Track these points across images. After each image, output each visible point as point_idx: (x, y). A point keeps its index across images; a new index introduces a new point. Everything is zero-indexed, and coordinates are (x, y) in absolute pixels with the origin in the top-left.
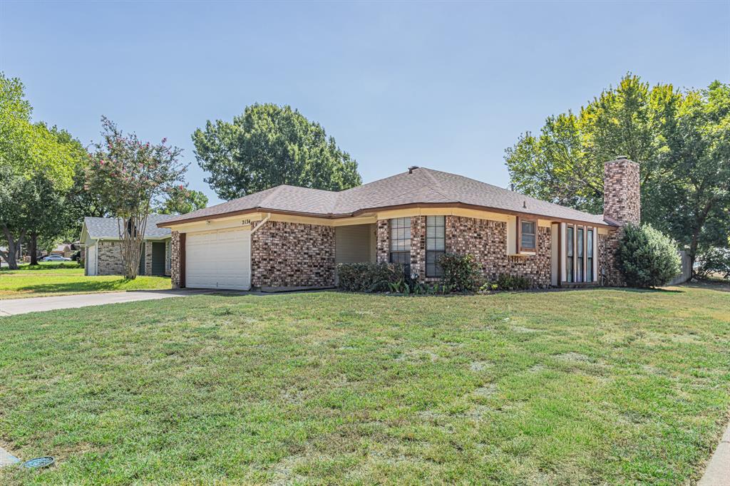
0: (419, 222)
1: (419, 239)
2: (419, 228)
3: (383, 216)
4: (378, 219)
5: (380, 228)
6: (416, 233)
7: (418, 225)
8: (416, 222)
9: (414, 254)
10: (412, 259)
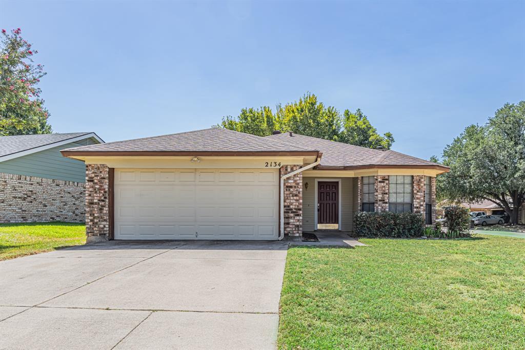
0: (422, 180)
1: (422, 194)
2: (422, 185)
3: (382, 173)
4: (379, 174)
5: (380, 182)
6: (419, 189)
7: (421, 182)
8: (420, 180)
9: (418, 205)
10: (415, 210)
